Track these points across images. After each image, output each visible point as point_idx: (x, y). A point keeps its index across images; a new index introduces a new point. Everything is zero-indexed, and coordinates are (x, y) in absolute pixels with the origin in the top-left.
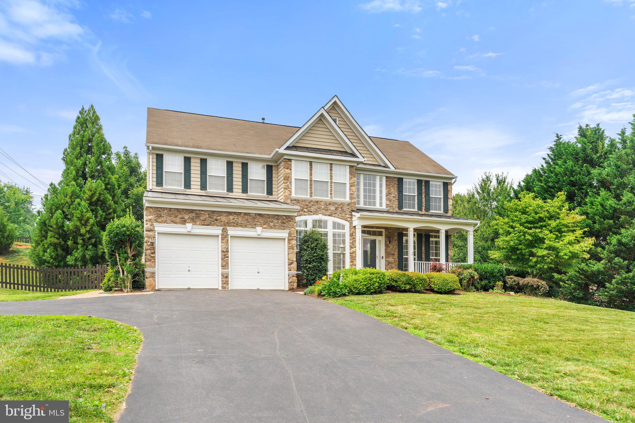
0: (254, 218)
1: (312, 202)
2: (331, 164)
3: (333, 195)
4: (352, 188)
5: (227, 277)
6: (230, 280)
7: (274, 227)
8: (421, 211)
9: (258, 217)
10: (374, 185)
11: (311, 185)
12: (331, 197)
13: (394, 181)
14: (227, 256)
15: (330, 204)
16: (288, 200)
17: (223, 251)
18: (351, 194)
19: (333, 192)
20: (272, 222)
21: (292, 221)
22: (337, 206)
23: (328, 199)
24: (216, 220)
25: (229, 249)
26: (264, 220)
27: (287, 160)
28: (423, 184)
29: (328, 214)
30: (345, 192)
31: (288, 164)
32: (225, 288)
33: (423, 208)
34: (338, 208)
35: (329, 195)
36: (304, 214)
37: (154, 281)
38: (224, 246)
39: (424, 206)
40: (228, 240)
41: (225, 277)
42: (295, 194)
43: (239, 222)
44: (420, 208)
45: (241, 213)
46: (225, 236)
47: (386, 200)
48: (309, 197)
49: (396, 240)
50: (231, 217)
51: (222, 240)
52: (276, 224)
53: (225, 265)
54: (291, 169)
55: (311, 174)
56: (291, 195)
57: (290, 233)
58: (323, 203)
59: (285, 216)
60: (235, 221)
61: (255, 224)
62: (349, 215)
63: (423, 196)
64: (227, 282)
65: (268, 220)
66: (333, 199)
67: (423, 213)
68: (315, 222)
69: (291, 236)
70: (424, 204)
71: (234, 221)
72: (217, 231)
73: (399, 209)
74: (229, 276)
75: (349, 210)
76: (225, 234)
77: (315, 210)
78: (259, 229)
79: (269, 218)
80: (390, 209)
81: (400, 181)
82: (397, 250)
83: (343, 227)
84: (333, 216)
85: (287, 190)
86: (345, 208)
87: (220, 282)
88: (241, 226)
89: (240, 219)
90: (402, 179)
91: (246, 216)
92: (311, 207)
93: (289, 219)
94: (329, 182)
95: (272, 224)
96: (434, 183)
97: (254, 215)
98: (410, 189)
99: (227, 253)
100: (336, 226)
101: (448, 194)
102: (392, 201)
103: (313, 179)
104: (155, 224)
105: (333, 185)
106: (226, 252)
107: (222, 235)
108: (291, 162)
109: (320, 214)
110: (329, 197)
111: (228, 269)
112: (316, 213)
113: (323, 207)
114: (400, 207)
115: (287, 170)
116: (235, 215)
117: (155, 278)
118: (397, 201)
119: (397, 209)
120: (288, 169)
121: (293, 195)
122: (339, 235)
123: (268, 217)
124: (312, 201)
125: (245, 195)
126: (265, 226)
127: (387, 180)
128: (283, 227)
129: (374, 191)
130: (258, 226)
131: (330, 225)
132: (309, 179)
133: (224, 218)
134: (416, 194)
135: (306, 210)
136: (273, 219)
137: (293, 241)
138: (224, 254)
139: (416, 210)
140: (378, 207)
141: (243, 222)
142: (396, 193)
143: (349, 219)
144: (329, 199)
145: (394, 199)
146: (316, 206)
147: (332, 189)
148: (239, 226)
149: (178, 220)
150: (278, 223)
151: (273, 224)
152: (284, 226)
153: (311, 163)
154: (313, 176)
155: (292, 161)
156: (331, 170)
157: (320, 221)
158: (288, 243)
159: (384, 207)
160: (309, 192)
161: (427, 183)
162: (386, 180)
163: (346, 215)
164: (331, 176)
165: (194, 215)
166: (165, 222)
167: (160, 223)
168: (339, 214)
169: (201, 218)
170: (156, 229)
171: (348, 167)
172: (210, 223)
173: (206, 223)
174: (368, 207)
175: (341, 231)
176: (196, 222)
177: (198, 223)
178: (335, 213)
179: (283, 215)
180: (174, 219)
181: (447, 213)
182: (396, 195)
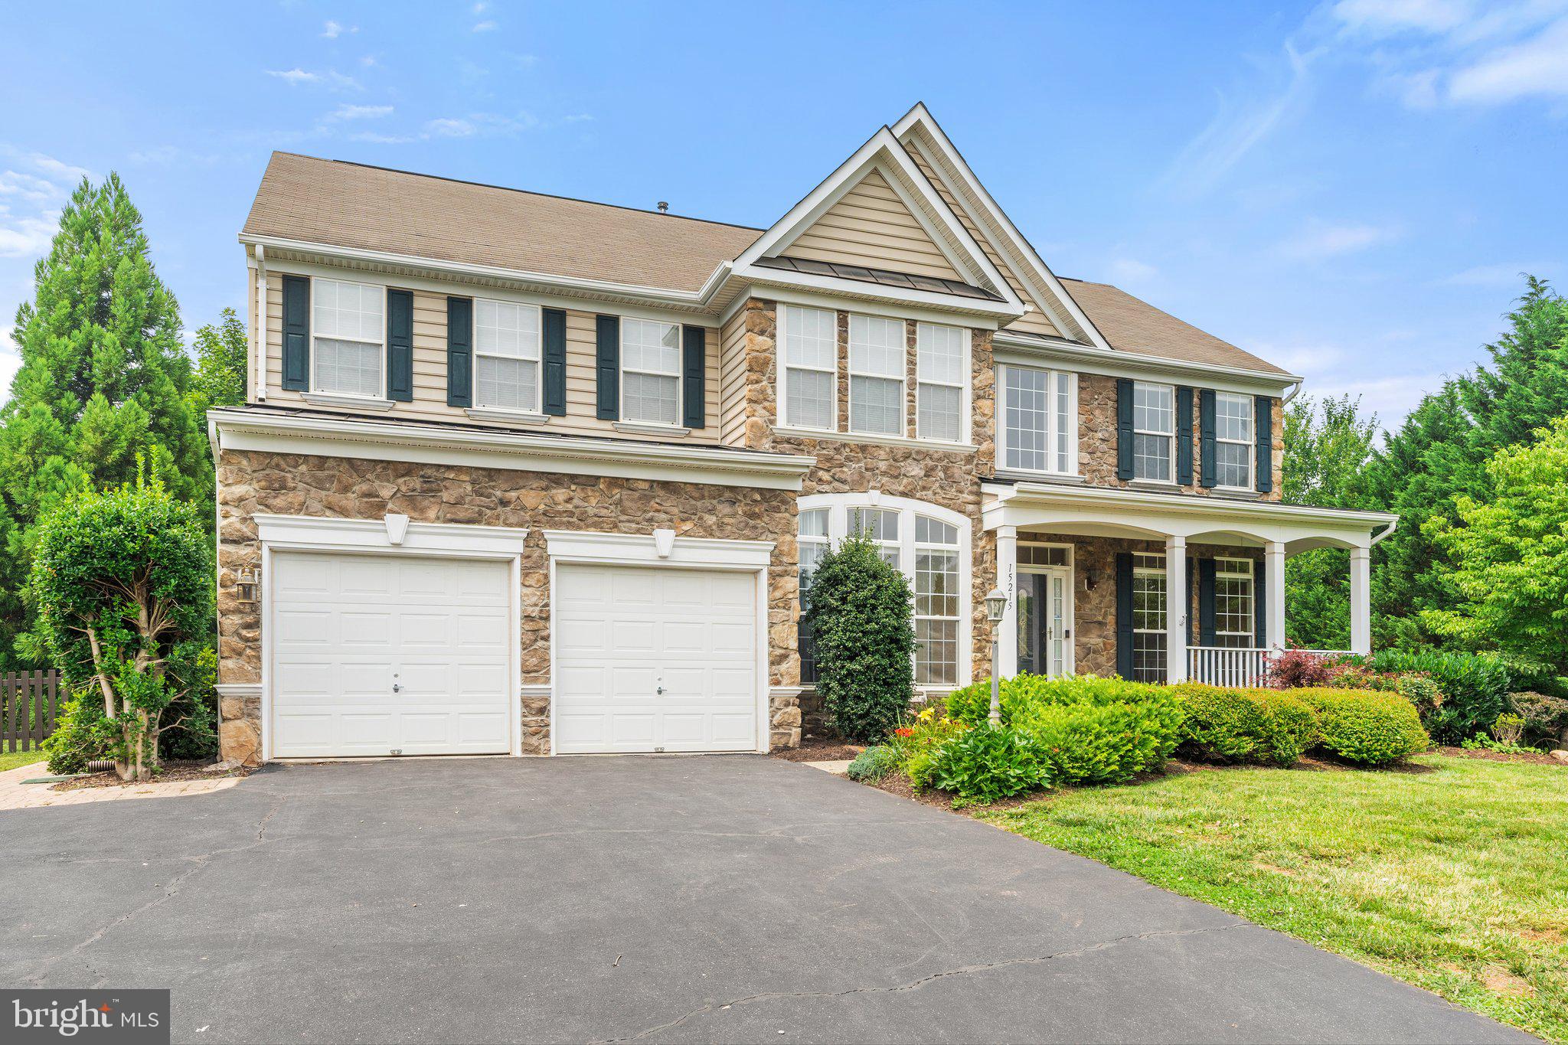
0: (646, 498)
1: (848, 450)
2: (912, 323)
3: (917, 427)
4: (981, 403)
5: (542, 711)
6: (553, 721)
7: (719, 531)
8: (1190, 485)
9: (662, 493)
10: (1041, 401)
11: (843, 391)
12: (912, 434)
13: (1104, 388)
14: (544, 633)
15: (907, 456)
16: (764, 441)
17: (527, 618)
18: (976, 424)
19: (917, 417)
20: (711, 512)
21: (783, 508)
22: (931, 463)
23: (901, 438)
24: (504, 503)
25: (553, 608)
26: (683, 504)
27: (760, 305)
28: (1196, 400)
29: (901, 488)
30: (957, 418)
31: (765, 316)
32: (536, 750)
33: (1196, 476)
34: (933, 469)
35: (905, 428)
36: (820, 488)
37: (257, 730)
38: (534, 599)
39: (1198, 469)
40: (546, 576)
41: (537, 711)
42: (789, 420)
43: (591, 511)
44: (1185, 478)
45: (599, 478)
46: (534, 563)
47: (1081, 450)
48: (835, 431)
49: (1109, 578)
50: (560, 494)
51: (526, 575)
52: (726, 520)
53: (535, 668)
54: (773, 336)
55: (843, 356)
56: (772, 422)
57: (777, 551)
58: (882, 454)
59: (760, 490)
60: (576, 507)
61: (651, 520)
62: (971, 493)
63: (1196, 440)
64: (545, 729)
65: (699, 504)
66: (919, 439)
67: (1194, 493)
68: (855, 515)
69: (781, 563)
70: (1197, 464)
71: (570, 507)
72: (507, 542)
73: (1120, 479)
74: (553, 708)
75: (970, 477)
76: (537, 553)
77: (856, 477)
78: (664, 537)
79: (703, 497)
80: (1093, 480)
81: (1124, 390)
82: (1113, 610)
83: (951, 534)
84: (918, 495)
85: (758, 407)
86: (957, 472)
87: (518, 730)
88: (597, 526)
89: (593, 502)
90: (1131, 382)
91: (617, 491)
92: (841, 466)
93: (774, 503)
94: (905, 383)
95: (711, 520)
96: (1228, 398)
97: (646, 486)
98: (1153, 414)
99: (542, 623)
100: (925, 528)
101: (1270, 433)
102: (1100, 454)
103: (850, 372)
104: (259, 517)
105: (917, 393)
106: (541, 618)
107: (526, 557)
108: (774, 310)
109: (874, 488)
110: (906, 433)
111: (547, 681)
112: (858, 485)
113: (883, 466)
114: (1125, 472)
115: (761, 338)
116: (573, 487)
117: (258, 718)
118: (1115, 452)
119: (1113, 479)
120: (762, 333)
121: (782, 423)
122: (938, 561)
123: (696, 494)
124: (844, 445)
125: (607, 425)
126: (687, 526)
127: (1084, 385)
128: (750, 529)
129: (1043, 421)
130: (658, 527)
131: (906, 527)
132: (835, 370)
133: (531, 498)
134: (1173, 434)
135: (826, 476)
136: (715, 502)
137: (787, 578)
138: (530, 626)
139: (1174, 483)
140: (1052, 469)
141: (604, 512)
142: (1112, 429)
143: (970, 508)
144: (905, 438)
145: (1104, 447)
146: (859, 461)
147: (914, 407)
148: (588, 526)
149: (351, 500)
150: (734, 515)
151: (714, 519)
152: (755, 527)
153: (843, 317)
154: (849, 360)
155: (779, 307)
156: (911, 341)
157: (874, 512)
158: (770, 585)
159: (1073, 472)
160: (836, 413)
161: (1208, 396)
162: (1079, 387)
163: (961, 492)
164: (912, 363)
165: (416, 483)
166: (302, 508)
167: (280, 510)
168: (939, 491)
169: (445, 496)
170: (264, 533)
171: (969, 332)
172: (480, 513)
173: (461, 515)
174: (1034, 471)
175: (943, 546)
176: (422, 511)
177: (432, 513)
178: (924, 488)
179: (753, 489)
180: (336, 498)
181: (1266, 493)
182: (1111, 433)
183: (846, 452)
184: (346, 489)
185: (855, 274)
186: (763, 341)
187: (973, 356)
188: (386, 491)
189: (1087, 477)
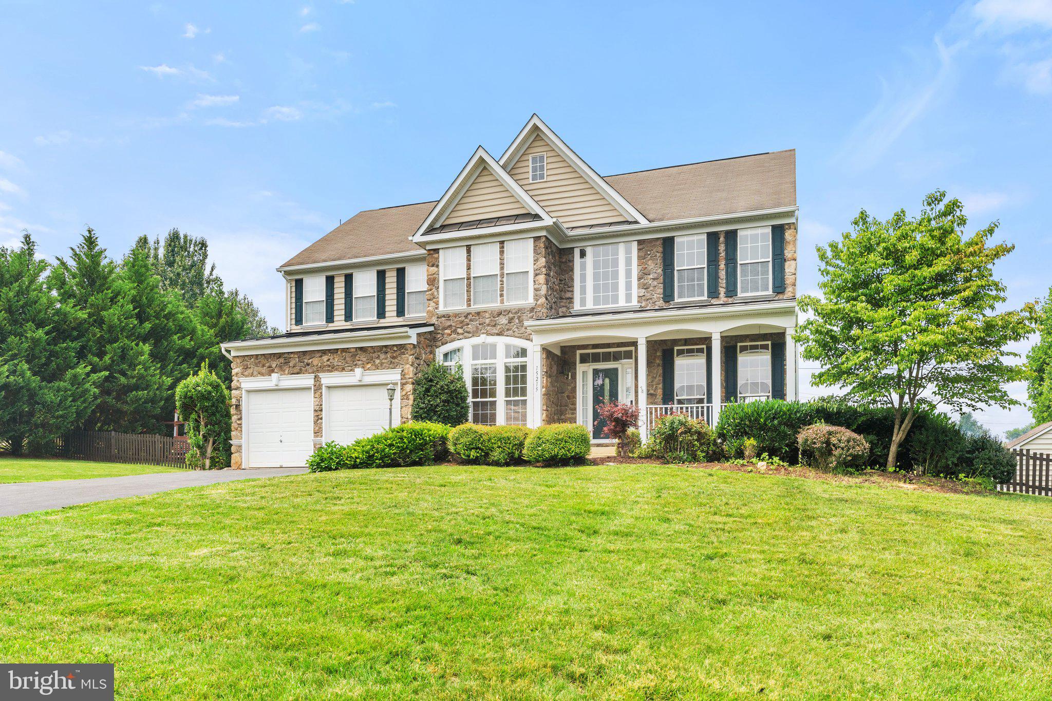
0: (354, 356)
2: (502, 242)
3: (505, 297)
4: (538, 277)
7: (381, 366)
8: (718, 298)
9: (359, 352)
10: (615, 263)
11: (469, 285)
12: (502, 302)
13: (654, 246)
14: (320, 417)
15: (499, 314)
16: (433, 318)
17: (315, 411)
18: (536, 290)
19: (505, 293)
20: (378, 357)
21: (406, 352)
22: (511, 315)
23: (496, 305)
24: (308, 364)
25: (323, 406)
26: (368, 356)
27: (432, 252)
28: (722, 239)
29: (497, 332)
30: (528, 288)
31: (434, 257)
33: (722, 291)
34: (513, 318)
35: (499, 298)
36: (458, 337)
37: (241, 456)
38: (318, 403)
39: (724, 285)
40: (321, 393)
42: (445, 305)
43: (336, 364)
44: (713, 292)
45: (338, 349)
46: (318, 388)
47: (639, 288)
48: (465, 307)
49: (659, 365)
50: (325, 358)
51: (315, 393)
52: (383, 361)
53: (318, 431)
54: (438, 266)
55: (469, 268)
56: (437, 308)
57: (403, 373)
58: (487, 315)
59: (396, 345)
60: (331, 363)
61: (356, 365)
63: (722, 266)
65: (373, 355)
66: (505, 304)
67: (722, 302)
68: (475, 348)
69: (406, 379)
70: (723, 282)
71: (329, 363)
72: (307, 380)
73: (666, 302)
76: (318, 383)
77: (475, 329)
78: (358, 371)
79: (375, 352)
80: (647, 304)
81: (668, 244)
82: (661, 386)
83: (523, 353)
84: (505, 334)
85: (431, 302)
86: (526, 317)
88: (336, 370)
89: (336, 360)
90: (671, 239)
91: (344, 354)
92: (468, 324)
93: (403, 351)
94: (499, 275)
95: (377, 361)
96: (749, 232)
97: (354, 350)
98: (690, 255)
99: (319, 412)
100: (510, 351)
101: (784, 250)
102: (651, 288)
103: (472, 275)
104: (241, 379)
105: (505, 279)
106: (320, 410)
107: (315, 386)
108: (438, 253)
109: (483, 333)
110: (499, 302)
111: (322, 436)
112: (475, 333)
113: (487, 321)
114: (668, 296)
115: (432, 268)
116: (330, 355)
117: (241, 453)
118: (662, 285)
119: (661, 303)
120: (433, 266)
121: (441, 309)
122: (516, 368)
123: (372, 351)
124: (468, 314)
125: (401, 319)
126: (369, 366)
127: (641, 247)
128: (393, 365)
129: (616, 275)
130: (358, 368)
131: (501, 351)
132: (465, 276)
133: (316, 361)
134: (705, 265)
135: (460, 331)
136: (379, 353)
137: (408, 385)
138: (317, 414)
139: (706, 298)
140: (622, 303)
141: (340, 364)
142: (660, 271)
144: (498, 304)
145: (655, 283)
146: (476, 320)
147: (503, 287)
149: (264, 370)
150: (386, 359)
151: (379, 361)
152: (394, 363)
153: (469, 248)
154: (471, 269)
155: (441, 251)
156: (502, 252)
157: (484, 345)
158: (401, 389)
159: (634, 303)
160: (466, 297)
161: (731, 236)
162: (638, 249)
163: (527, 329)
164: (502, 264)
165: (282, 360)
166: (252, 375)
167: (246, 376)
168: (516, 330)
169: (291, 364)
170: (243, 385)
171: (532, 239)
172: (301, 369)
173: (295, 371)
174: (601, 306)
175: (520, 360)
176: (284, 371)
177: (286, 372)
178: (508, 330)
179: (394, 345)
180: (260, 369)
181: (783, 292)
182: (658, 274)
183: (470, 317)
184: (263, 366)
185: (470, 226)
186: (434, 269)
187: (534, 252)
188: (274, 366)
189: (643, 305)
